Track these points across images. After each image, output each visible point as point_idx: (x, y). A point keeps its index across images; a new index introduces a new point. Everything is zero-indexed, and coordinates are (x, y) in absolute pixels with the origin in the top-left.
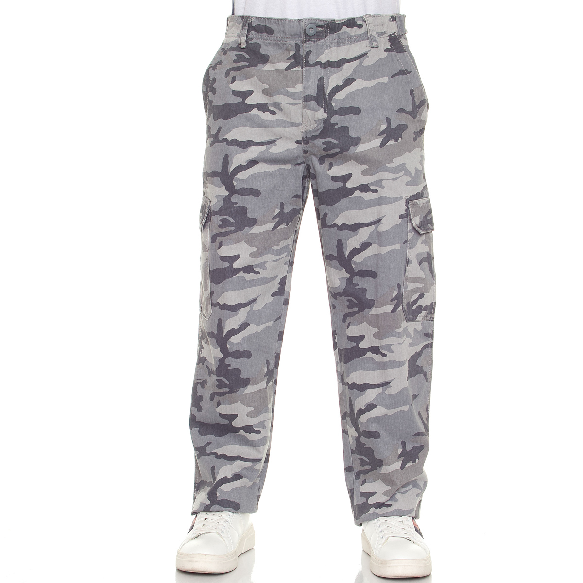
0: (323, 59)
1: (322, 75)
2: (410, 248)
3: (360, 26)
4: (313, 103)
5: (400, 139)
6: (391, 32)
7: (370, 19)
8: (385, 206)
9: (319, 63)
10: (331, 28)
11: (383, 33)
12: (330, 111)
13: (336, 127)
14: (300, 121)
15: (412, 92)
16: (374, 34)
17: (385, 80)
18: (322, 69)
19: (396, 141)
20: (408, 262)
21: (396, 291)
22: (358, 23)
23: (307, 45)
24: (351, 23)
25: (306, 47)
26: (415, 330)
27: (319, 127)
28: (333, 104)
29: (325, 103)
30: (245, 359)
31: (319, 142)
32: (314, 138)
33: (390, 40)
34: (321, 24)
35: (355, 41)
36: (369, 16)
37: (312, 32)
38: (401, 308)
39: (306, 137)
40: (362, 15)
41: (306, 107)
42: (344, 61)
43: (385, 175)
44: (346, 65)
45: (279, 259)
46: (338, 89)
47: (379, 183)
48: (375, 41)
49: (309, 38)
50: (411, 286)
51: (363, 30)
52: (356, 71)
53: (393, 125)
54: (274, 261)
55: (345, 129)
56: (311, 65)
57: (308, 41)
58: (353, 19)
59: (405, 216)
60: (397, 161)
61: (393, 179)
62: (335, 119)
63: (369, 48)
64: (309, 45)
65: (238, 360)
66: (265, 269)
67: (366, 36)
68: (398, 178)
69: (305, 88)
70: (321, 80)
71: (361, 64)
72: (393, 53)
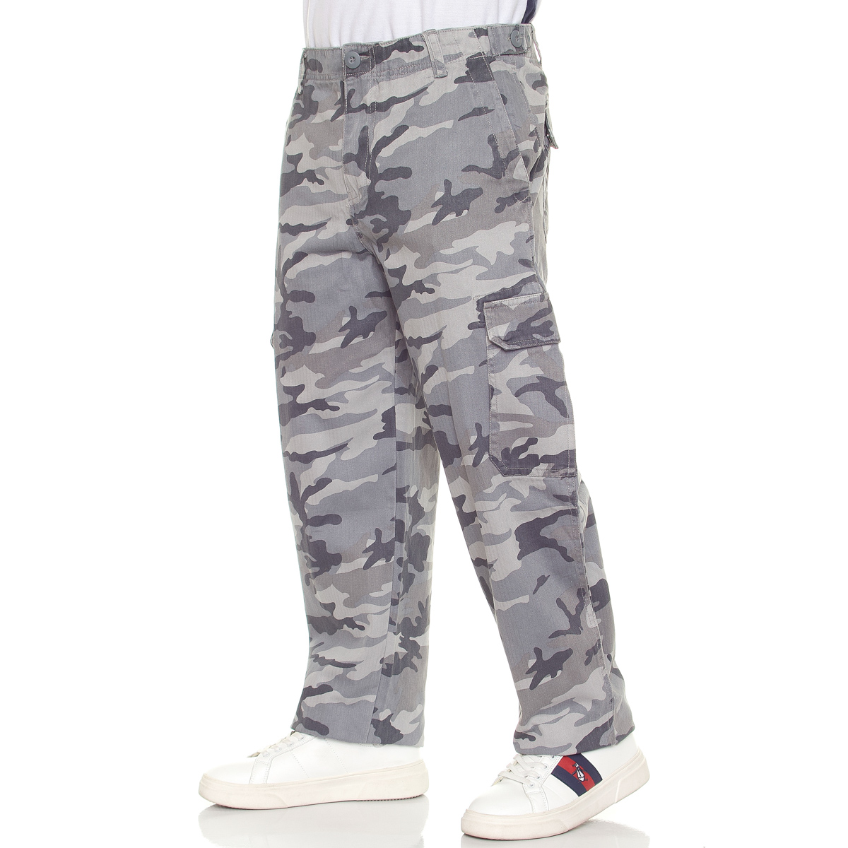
0: (369, 99)
1: (366, 124)
2: (493, 372)
3: (419, 49)
4: (353, 164)
5: (465, 212)
6: (472, 51)
7: (433, 37)
8: (444, 313)
9: (364, 107)
10: (376, 54)
11: (458, 55)
12: (374, 175)
13: (383, 197)
14: (344, 191)
15: (492, 140)
16: (440, 59)
17: (448, 124)
18: (368, 114)
19: (459, 214)
20: (492, 391)
21: (474, 435)
22: (415, 44)
23: (349, 83)
24: (404, 45)
25: (348, 85)
26: (532, 488)
27: (364, 199)
28: (378, 165)
29: (368, 164)
30: (329, 526)
31: (367, 220)
32: (362, 215)
33: (468, 65)
34: (364, 50)
35: (414, 71)
36: (433, 32)
37: (354, 64)
38: (486, 457)
39: (355, 214)
40: (420, 32)
41: (347, 171)
42: (393, 101)
43: (440, 267)
44: (396, 107)
45: (366, 387)
46: (385, 142)
47: (433, 278)
48: (441, 68)
49: (352, 72)
50: (505, 426)
51: (423, 54)
52: (410, 114)
53: (455, 191)
54: (358, 389)
55: (394, 200)
56: (355, 111)
57: (350, 76)
58: (407, 39)
59: (480, 325)
60: (459, 245)
61: (452, 272)
62: (381, 186)
63: (432, 79)
64: (352, 82)
65: (320, 528)
66: (346, 402)
67: (427, 63)
68: (462, 269)
69: (346, 143)
70: (365, 129)
71: (416, 104)
72: (468, 84)
